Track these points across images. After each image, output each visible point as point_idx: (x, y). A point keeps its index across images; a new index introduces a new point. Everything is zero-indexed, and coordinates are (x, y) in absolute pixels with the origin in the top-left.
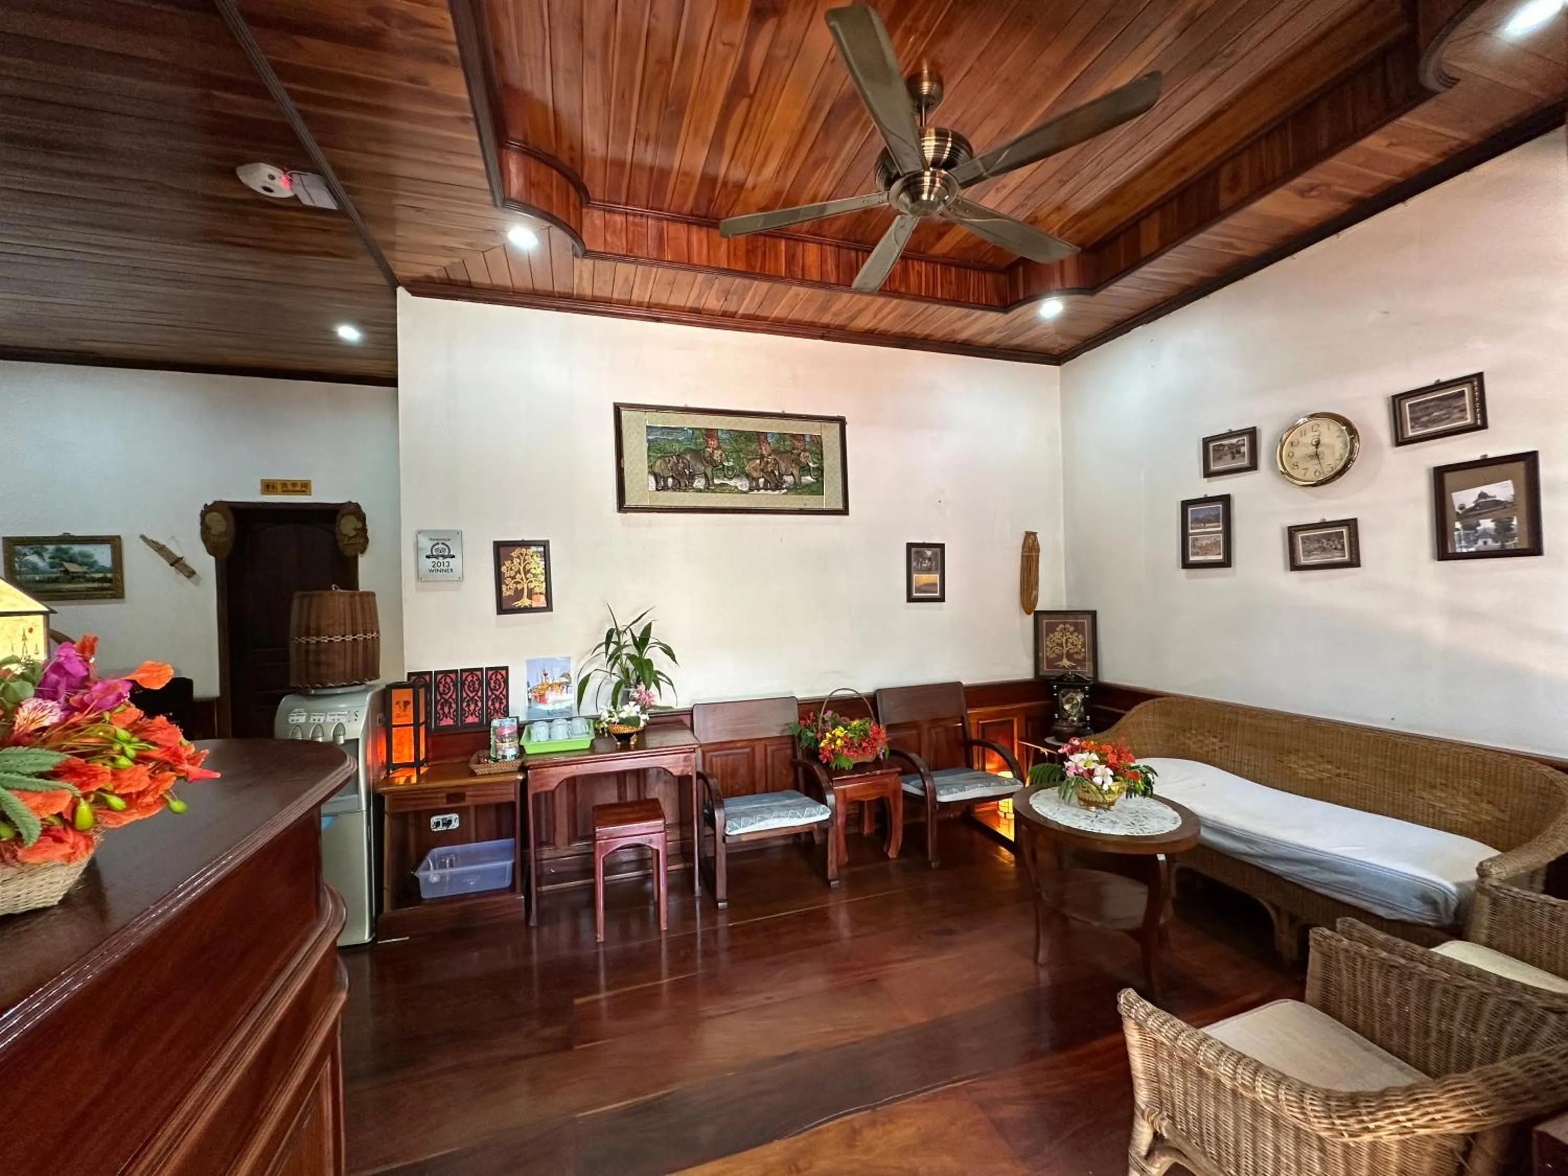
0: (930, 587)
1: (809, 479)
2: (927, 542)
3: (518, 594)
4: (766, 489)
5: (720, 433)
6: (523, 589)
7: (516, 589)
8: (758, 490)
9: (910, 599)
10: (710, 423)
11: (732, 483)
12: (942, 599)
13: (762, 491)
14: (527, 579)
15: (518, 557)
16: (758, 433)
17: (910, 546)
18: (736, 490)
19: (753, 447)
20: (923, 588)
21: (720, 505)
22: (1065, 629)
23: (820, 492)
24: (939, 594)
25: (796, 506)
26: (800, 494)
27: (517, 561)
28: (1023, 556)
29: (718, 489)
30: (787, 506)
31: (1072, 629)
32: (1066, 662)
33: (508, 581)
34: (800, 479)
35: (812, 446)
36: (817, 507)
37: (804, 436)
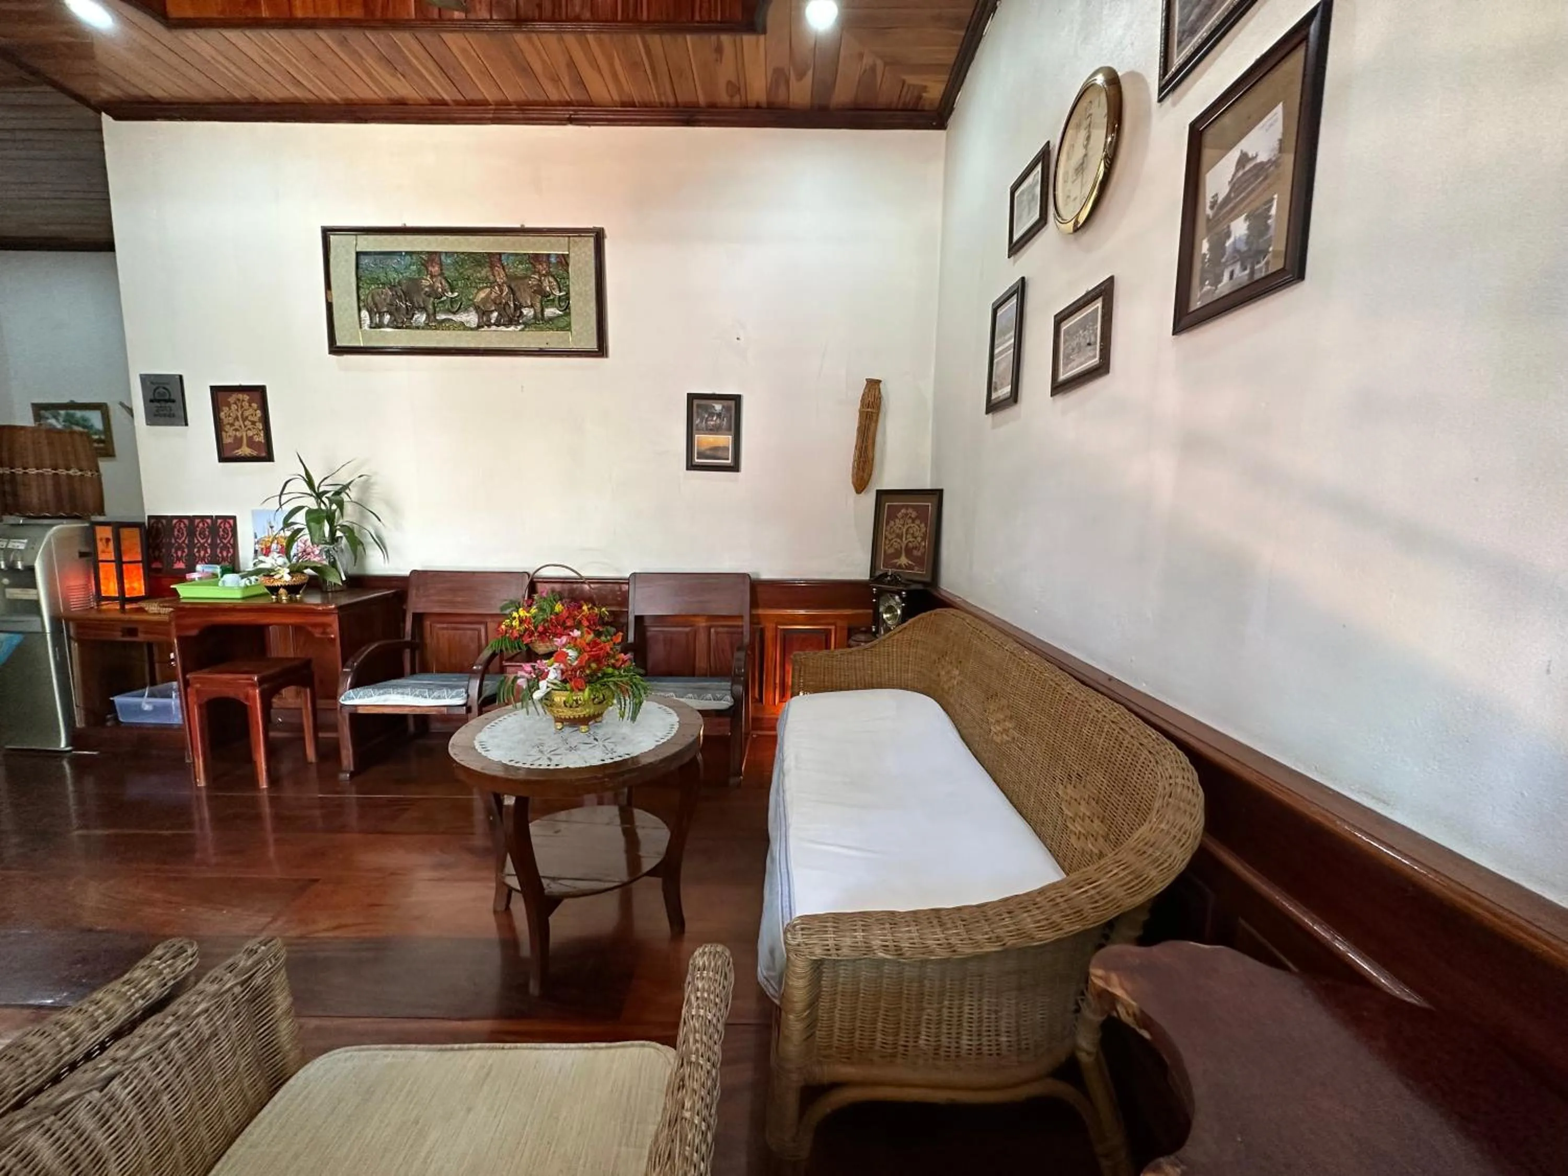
0: (715, 452)
1: (550, 312)
2: (717, 392)
3: (238, 442)
4: (498, 326)
5: (443, 257)
6: (242, 437)
7: (235, 436)
8: (489, 326)
9: (691, 466)
10: (429, 244)
11: (457, 318)
12: (735, 467)
13: (494, 328)
14: (245, 426)
15: (235, 403)
16: (489, 254)
17: (691, 397)
18: (463, 326)
19: (483, 273)
20: (708, 452)
21: (442, 345)
22: (907, 514)
23: (567, 328)
24: (729, 461)
25: (534, 346)
26: (542, 330)
27: (234, 407)
28: (861, 413)
29: (440, 326)
30: (524, 346)
31: (914, 515)
32: (903, 560)
33: (227, 428)
34: (542, 311)
35: (557, 268)
36: (562, 346)
37: (549, 255)
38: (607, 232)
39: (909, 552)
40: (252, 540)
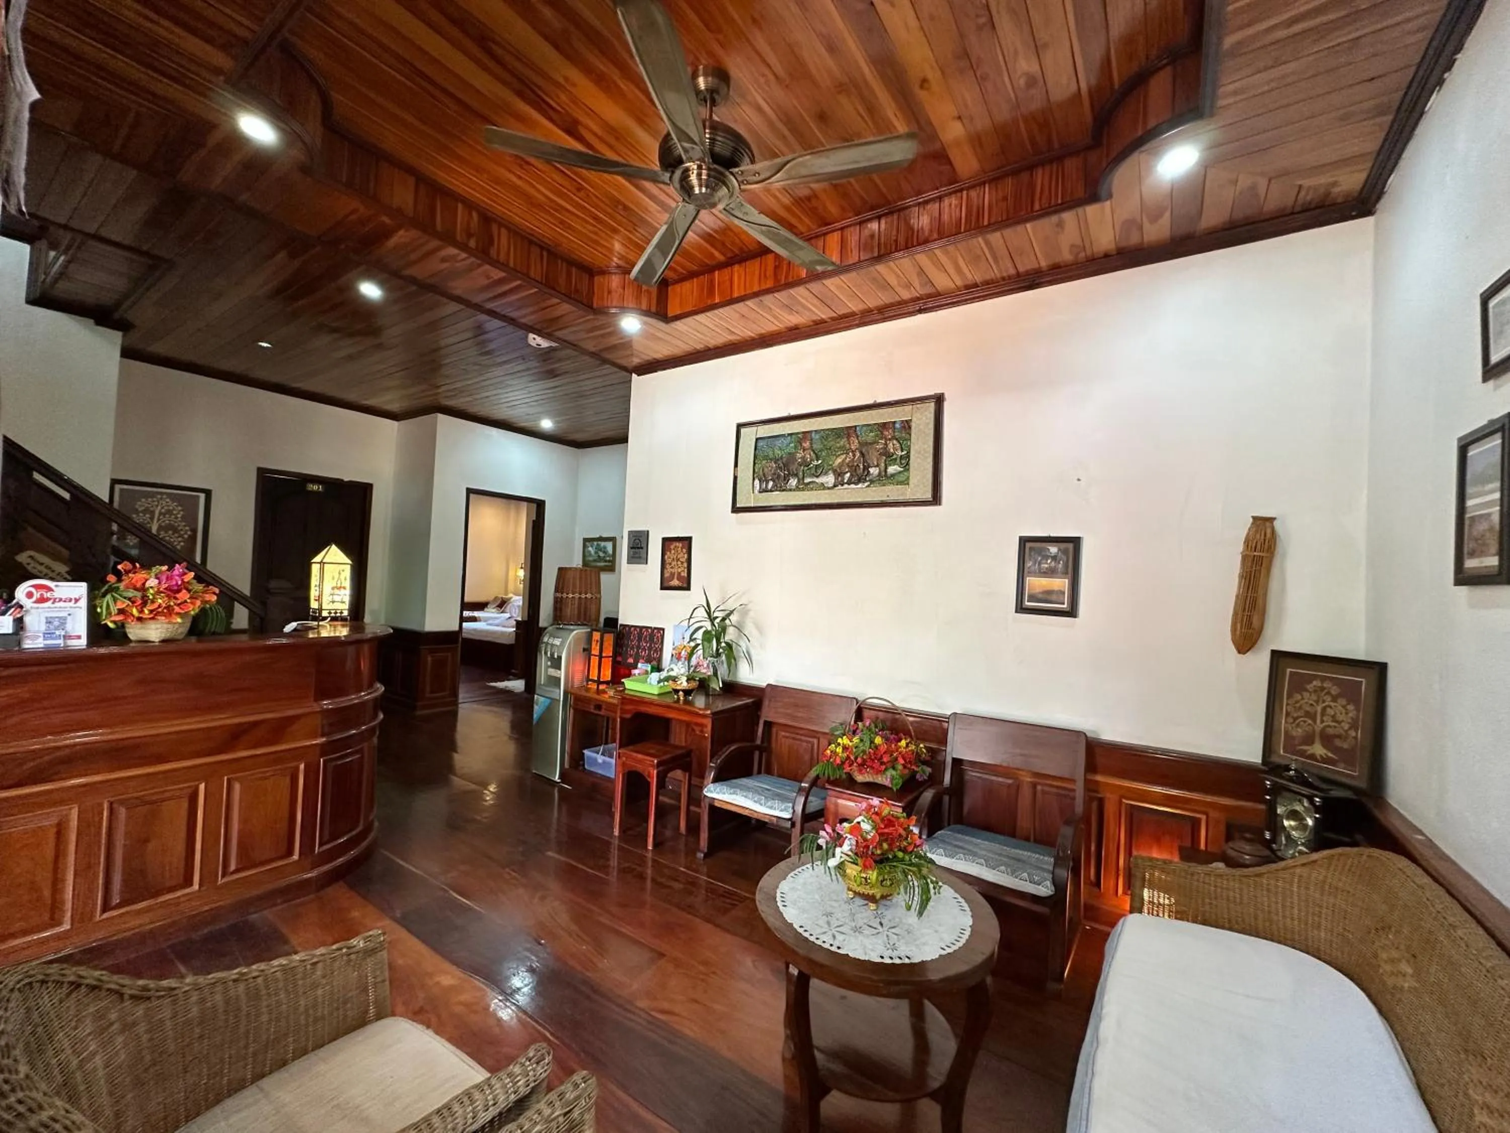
1: (892, 469)
2: (1052, 535)
3: (672, 576)
4: (849, 484)
5: (813, 435)
6: (675, 573)
7: (671, 572)
8: (842, 485)
9: (1021, 608)
10: (805, 426)
11: (819, 480)
12: (1072, 612)
13: (846, 486)
14: (678, 565)
15: (674, 549)
16: (847, 427)
17: (1024, 540)
18: (823, 487)
19: (842, 443)
20: (1040, 596)
21: (806, 502)
22: (1322, 689)
23: (906, 482)
24: (1065, 606)
25: (877, 499)
26: (884, 485)
27: (673, 552)
28: (1244, 558)
29: (806, 487)
30: (868, 499)
31: (1335, 690)
32: (1318, 749)
33: (668, 566)
34: (886, 468)
35: (901, 433)
36: (901, 498)
37: (894, 423)
38: (946, 396)
39: (1327, 740)
40: (671, 647)
